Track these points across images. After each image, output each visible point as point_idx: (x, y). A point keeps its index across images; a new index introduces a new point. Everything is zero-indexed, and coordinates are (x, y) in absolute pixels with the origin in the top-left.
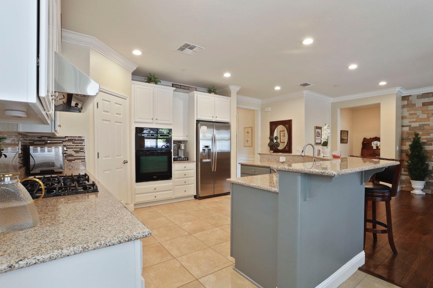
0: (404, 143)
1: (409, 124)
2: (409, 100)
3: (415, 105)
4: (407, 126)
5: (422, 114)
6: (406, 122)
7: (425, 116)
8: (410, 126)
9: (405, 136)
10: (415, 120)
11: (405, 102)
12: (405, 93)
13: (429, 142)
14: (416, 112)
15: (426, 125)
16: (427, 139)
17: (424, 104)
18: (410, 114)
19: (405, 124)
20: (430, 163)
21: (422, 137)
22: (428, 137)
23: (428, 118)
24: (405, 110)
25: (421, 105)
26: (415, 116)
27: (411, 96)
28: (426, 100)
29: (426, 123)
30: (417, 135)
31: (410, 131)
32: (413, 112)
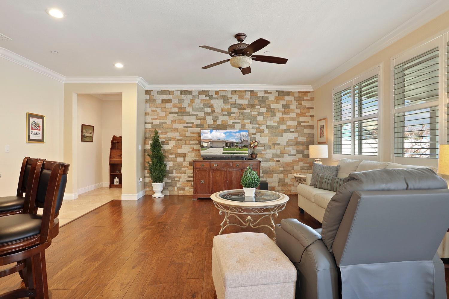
0: (147, 143)
1: (151, 121)
2: (151, 95)
3: (156, 101)
4: (149, 123)
5: (162, 111)
6: (149, 119)
7: (163, 114)
8: (152, 123)
9: (148, 134)
10: (156, 117)
11: (148, 97)
12: (148, 87)
13: (167, 142)
14: (156, 109)
15: (164, 123)
16: (165, 138)
17: (164, 101)
18: (152, 111)
19: (147, 121)
20: (168, 163)
21: (161, 136)
22: (166, 136)
23: (166, 115)
24: (148, 105)
25: (160, 102)
26: (156, 113)
27: (152, 90)
28: (165, 97)
29: (164, 121)
30: (156, 133)
31: (152, 129)
32: (154, 109)
